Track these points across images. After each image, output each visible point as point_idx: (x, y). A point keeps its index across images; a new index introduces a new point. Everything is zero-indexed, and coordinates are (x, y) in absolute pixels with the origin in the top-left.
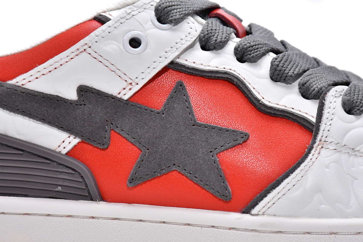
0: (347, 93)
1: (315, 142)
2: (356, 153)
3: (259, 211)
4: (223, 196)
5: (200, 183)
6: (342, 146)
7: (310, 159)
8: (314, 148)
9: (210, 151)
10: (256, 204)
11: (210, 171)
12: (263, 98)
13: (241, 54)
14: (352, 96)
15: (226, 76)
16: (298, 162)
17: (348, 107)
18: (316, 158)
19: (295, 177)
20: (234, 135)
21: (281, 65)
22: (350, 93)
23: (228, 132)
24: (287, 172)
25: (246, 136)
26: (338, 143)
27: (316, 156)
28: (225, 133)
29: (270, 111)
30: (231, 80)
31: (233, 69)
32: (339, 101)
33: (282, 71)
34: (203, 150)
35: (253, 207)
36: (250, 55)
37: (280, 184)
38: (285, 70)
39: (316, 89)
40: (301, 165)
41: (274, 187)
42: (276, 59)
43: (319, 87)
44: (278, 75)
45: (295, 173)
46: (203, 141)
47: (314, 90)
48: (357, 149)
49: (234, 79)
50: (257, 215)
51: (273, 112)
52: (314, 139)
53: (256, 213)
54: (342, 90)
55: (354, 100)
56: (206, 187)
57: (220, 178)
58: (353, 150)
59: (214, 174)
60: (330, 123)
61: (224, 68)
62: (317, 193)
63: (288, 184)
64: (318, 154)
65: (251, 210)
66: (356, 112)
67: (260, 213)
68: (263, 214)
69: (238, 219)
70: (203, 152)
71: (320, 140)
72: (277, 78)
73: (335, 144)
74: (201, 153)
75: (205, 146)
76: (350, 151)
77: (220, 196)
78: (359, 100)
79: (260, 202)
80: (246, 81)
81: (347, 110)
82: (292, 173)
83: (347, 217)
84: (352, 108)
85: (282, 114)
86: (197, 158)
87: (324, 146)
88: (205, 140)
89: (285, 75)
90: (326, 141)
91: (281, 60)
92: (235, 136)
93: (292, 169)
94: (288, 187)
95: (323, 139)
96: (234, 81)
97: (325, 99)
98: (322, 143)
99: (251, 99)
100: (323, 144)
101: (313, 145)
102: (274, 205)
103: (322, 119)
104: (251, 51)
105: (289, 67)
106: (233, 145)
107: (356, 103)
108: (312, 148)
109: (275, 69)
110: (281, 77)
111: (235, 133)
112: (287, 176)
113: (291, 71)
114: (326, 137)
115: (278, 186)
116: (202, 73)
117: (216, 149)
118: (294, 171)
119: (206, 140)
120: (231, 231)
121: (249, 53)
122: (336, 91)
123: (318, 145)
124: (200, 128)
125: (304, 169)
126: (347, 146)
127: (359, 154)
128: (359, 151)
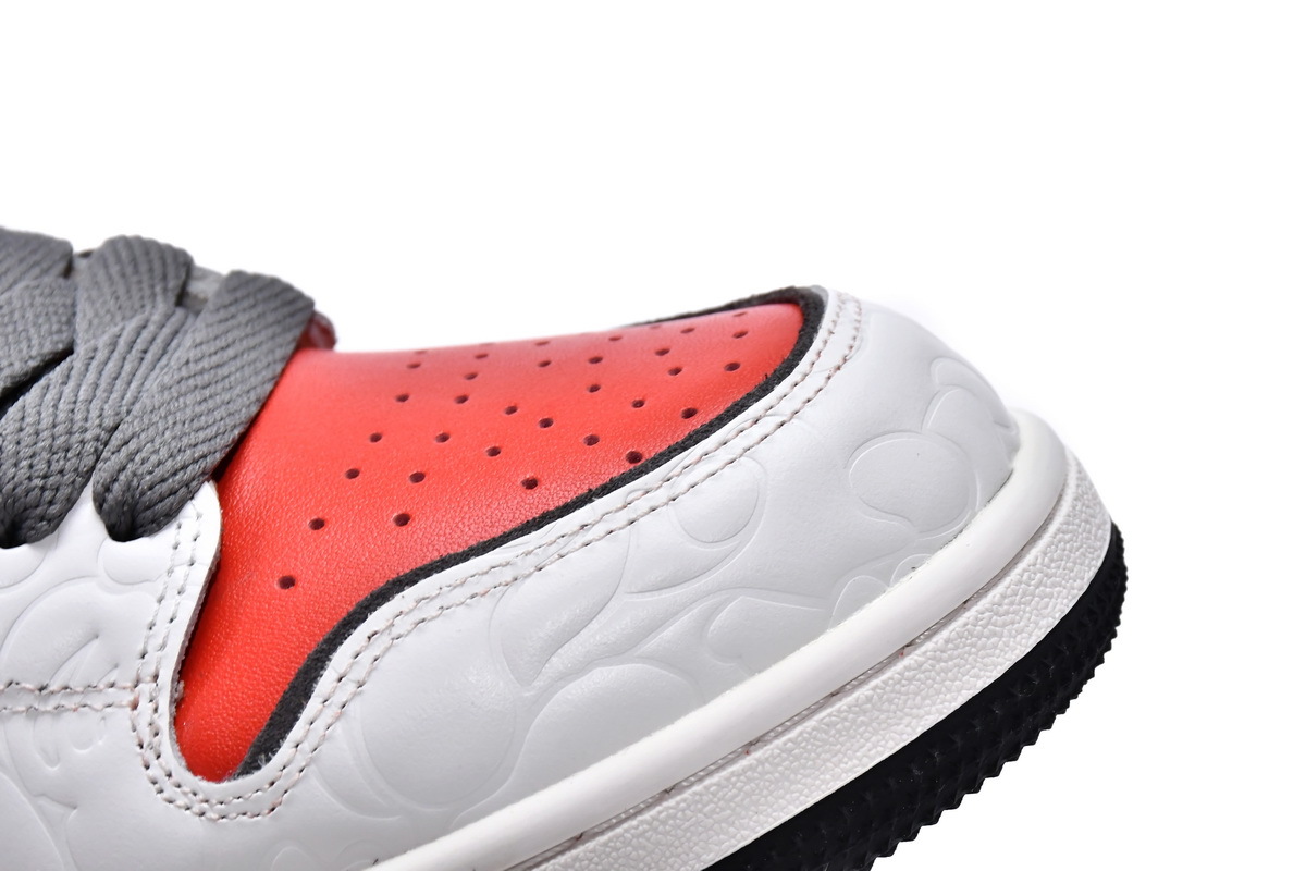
2: (55, 701)
48: (56, 684)
58: (44, 692)
66: (33, 529)
76: (30, 700)
78: (35, 482)
84: (16, 519)
126: (17, 684)
127: (70, 703)
128: (66, 688)
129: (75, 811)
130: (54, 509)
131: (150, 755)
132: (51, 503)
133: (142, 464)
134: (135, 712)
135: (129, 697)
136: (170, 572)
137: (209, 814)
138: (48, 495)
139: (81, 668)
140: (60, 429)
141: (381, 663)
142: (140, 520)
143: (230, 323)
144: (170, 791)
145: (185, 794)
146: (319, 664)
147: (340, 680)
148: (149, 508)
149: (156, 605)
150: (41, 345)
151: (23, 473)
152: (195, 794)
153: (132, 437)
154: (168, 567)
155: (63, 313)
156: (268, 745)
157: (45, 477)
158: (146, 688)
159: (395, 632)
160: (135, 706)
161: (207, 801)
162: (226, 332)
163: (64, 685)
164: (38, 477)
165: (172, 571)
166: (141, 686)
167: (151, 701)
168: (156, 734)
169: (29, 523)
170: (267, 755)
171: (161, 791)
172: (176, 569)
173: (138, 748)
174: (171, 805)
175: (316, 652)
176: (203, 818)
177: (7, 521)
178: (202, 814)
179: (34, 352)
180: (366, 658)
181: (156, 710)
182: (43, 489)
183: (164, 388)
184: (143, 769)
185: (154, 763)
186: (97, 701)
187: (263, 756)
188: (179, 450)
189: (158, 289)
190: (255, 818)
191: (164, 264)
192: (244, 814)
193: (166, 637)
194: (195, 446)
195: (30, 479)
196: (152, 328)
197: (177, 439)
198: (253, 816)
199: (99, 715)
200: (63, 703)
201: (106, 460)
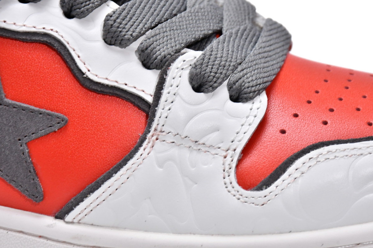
0: (197, 64)
1: (149, 132)
2: (199, 147)
3: (74, 219)
4: (33, 196)
5: (6, 178)
6: (182, 138)
7: (140, 155)
8: (147, 140)
9: (18, 139)
10: (71, 209)
11: (18, 164)
12: (89, 71)
13: (69, 7)
14: (203, 68)
15: (45, 39)
16: (125, 158)
17: (198, 83)
18: (147, 153)
19: (119, 179)
20: (48, 119)
21: (116, 24)
22: (202, 64)
23: (41, 115)
24: (110, 172)
25: (63, 121)
26: (178, 134)
27: (147, 150)
28: (38, 116)
29: (96, 88)
30: (51, 44)
31: (55, 29)
32: (186, 75)
33: (116, 33)
34: (9, 138)
35: (68, 212)
36: (80, 9)
37: (100, 186)
38: (121, 32)
39: (159, 57)
40: (128, 162)
41: (92, 190)
42: (111, 16)
43: (163, 54)
44: (112, 37)
45: (119, 173)
46: (10, 126)
47: (156, 59)
48: (201, 142)
49: (55, 44)
50: (72, 223)
51: (99, 90)
52: (148, 127)
53: (70, 220)
54: (193, 58)
55: (205, 74)
56: (13, 184)
57: (30, 174)
58: (197, 143)
59: (23, 169)
60: (169, 107)
61: (44, 28)
62: (145, 199)
63: (109, 187)
64: (150, 148)
65: (65, 216)
66: (207, 89)
67: (75, 221)
68: (79, 223)
69: (49, 226)
70: (10, 140)
71: (156, 130)
72: (111, 41)
73: (173, 135)
74: (7, 140)
75: (13, 132)
76: (192, 144)
77: (29, 195)
78: (212, 74)
79: (75, 207)
80: (70, 47)
81: (196, 86)
82: (116, 173)
83: (180, 233)
84: (202, 84)
85: (111, 91)
86: (3, 147)
87: (159, 137)
88: (12, 125)
89: (120, 38)
90: (163, 131)
91: (117, 18)
92: (50, 121)
93: (115, 167)
94: (110, 191)
95: (159, 128)
96: (54, 46)
97: (168, 73)
98: (157, 134)
99: (74, 71)
100: (159, 135)
101: (146, 136)
102: (92, 212)
103: (160, 101)
104: (82, 3)
105: (126, 26)
106: (46, 133)
107: (208, 77)
108: (145, 139)
109: (109, 30)
110: (116, 40)
111: (50, 117)
112: (109, 177)
113: (130, 33)
114: (163, 125)
115: (97, 189)
116: (15, 35)
117: (25, 137)
118: (119, 170)
119: (14, 125)
120: (42, 240)
121: (79, 6)
122: (184, 61)
123: (152, 136)
124: (7, 108)
125: (131, 168)
126: (189, 138)
127: (204, 149)
128: (204, 144)
129: (196, 185)
130: (215, 85)
131: (227, 174)
132: (215, 82)
133: (247, 78)
134: (225, 159)
135: (224, 154)
136: (247, 117)
137: (241, 200)
138: (215, 79)
139: (211, 139)
140: (224, 59)
141: (312, 169)
142: (241, 97)
143: (271, 37)
144: (230, 188)
145: (235, 191)
146: (291, 162)
147: (297, 170)
148: (246, 94)
149: (240, 127)
150: (213, 26)
151: (208, 70)
152: (238, 192)
153: (245, 69)
154: (247, 115)
155: (219, 17)
156: (268, 183)
157: (216, 73)
158: (230, 152)
159: (319, 159)
160: (225, 157)
161: (241, 195)
162: (270, 40)
163: (204, 143)
164: (214, 72)
165: (248, 117)
166: (229, 151)
167: (231, 157)
168: (230, 168)
169: (207, 86)
170: (266, 187)
171: (227, 187)
172: (250, 117)
173: (223, 171)
174: (229, 193)
175: (291, 158)
176: (239, 200)
177: (199, 83)
178: (239, 199)
179: (211, 28)
180: (307, 165)
181: (232, 161)
182: (214, 77)
183: (255, 55)
184: (223, 178)
185: (227, 178)
186: (214, 152)
187: (265, 187)
188: (259, 78)
189: (247, 17)
190: (256, 206)
191: (248, 9)
192: (253, 203)
193: (243, 138)
194: (264, 78)
195: (211, 72)
196: (247, 30)
197: (259, 74)
198: (256, 205)
199: (213, 156)
200: (201, 148)
201: (235, 74)
